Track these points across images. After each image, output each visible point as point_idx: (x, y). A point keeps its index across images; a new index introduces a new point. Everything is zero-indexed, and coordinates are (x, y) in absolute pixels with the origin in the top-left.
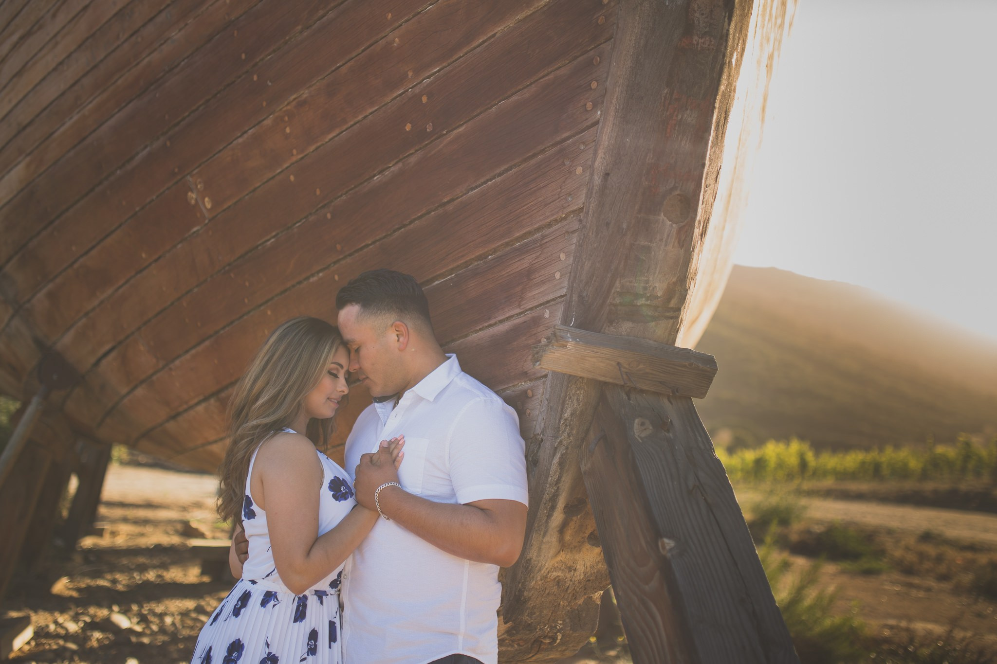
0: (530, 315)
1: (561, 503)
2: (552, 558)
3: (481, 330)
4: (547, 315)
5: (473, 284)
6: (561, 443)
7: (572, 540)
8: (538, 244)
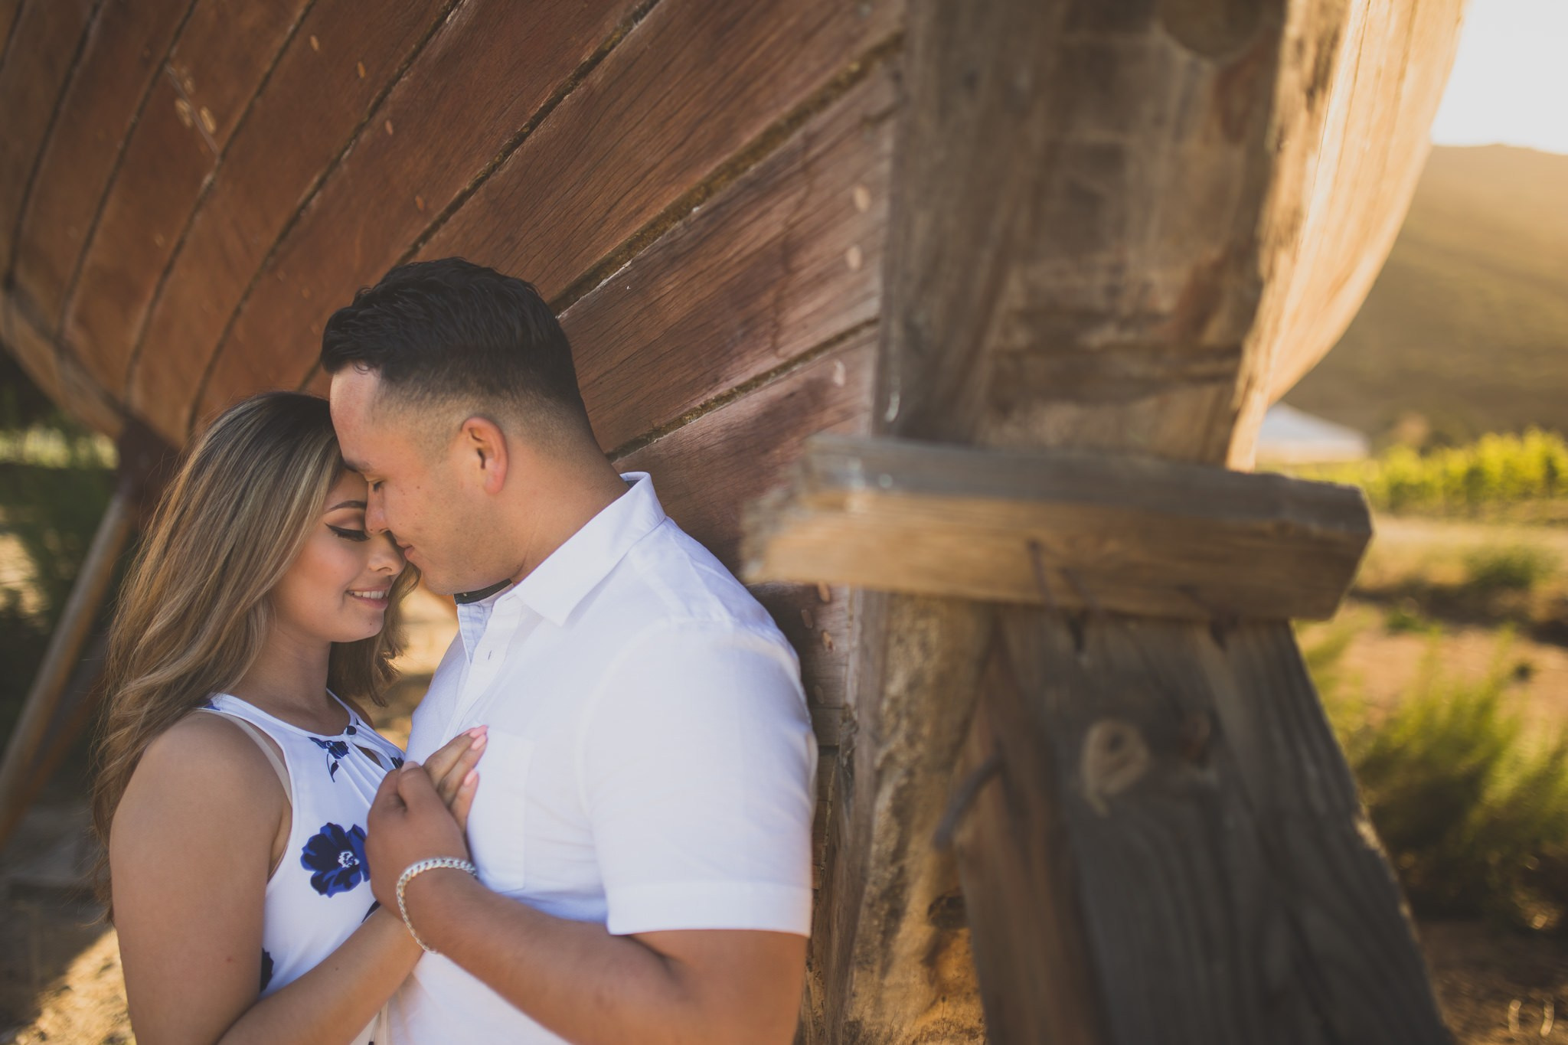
0: (802, 374)
1: (918, 900)
2: (917, 1017)
3: (706, 408)
4: (839, 378)
5: (671, 287)
6: (890, 758)
7: (966, 976)
8: (798, 165)
